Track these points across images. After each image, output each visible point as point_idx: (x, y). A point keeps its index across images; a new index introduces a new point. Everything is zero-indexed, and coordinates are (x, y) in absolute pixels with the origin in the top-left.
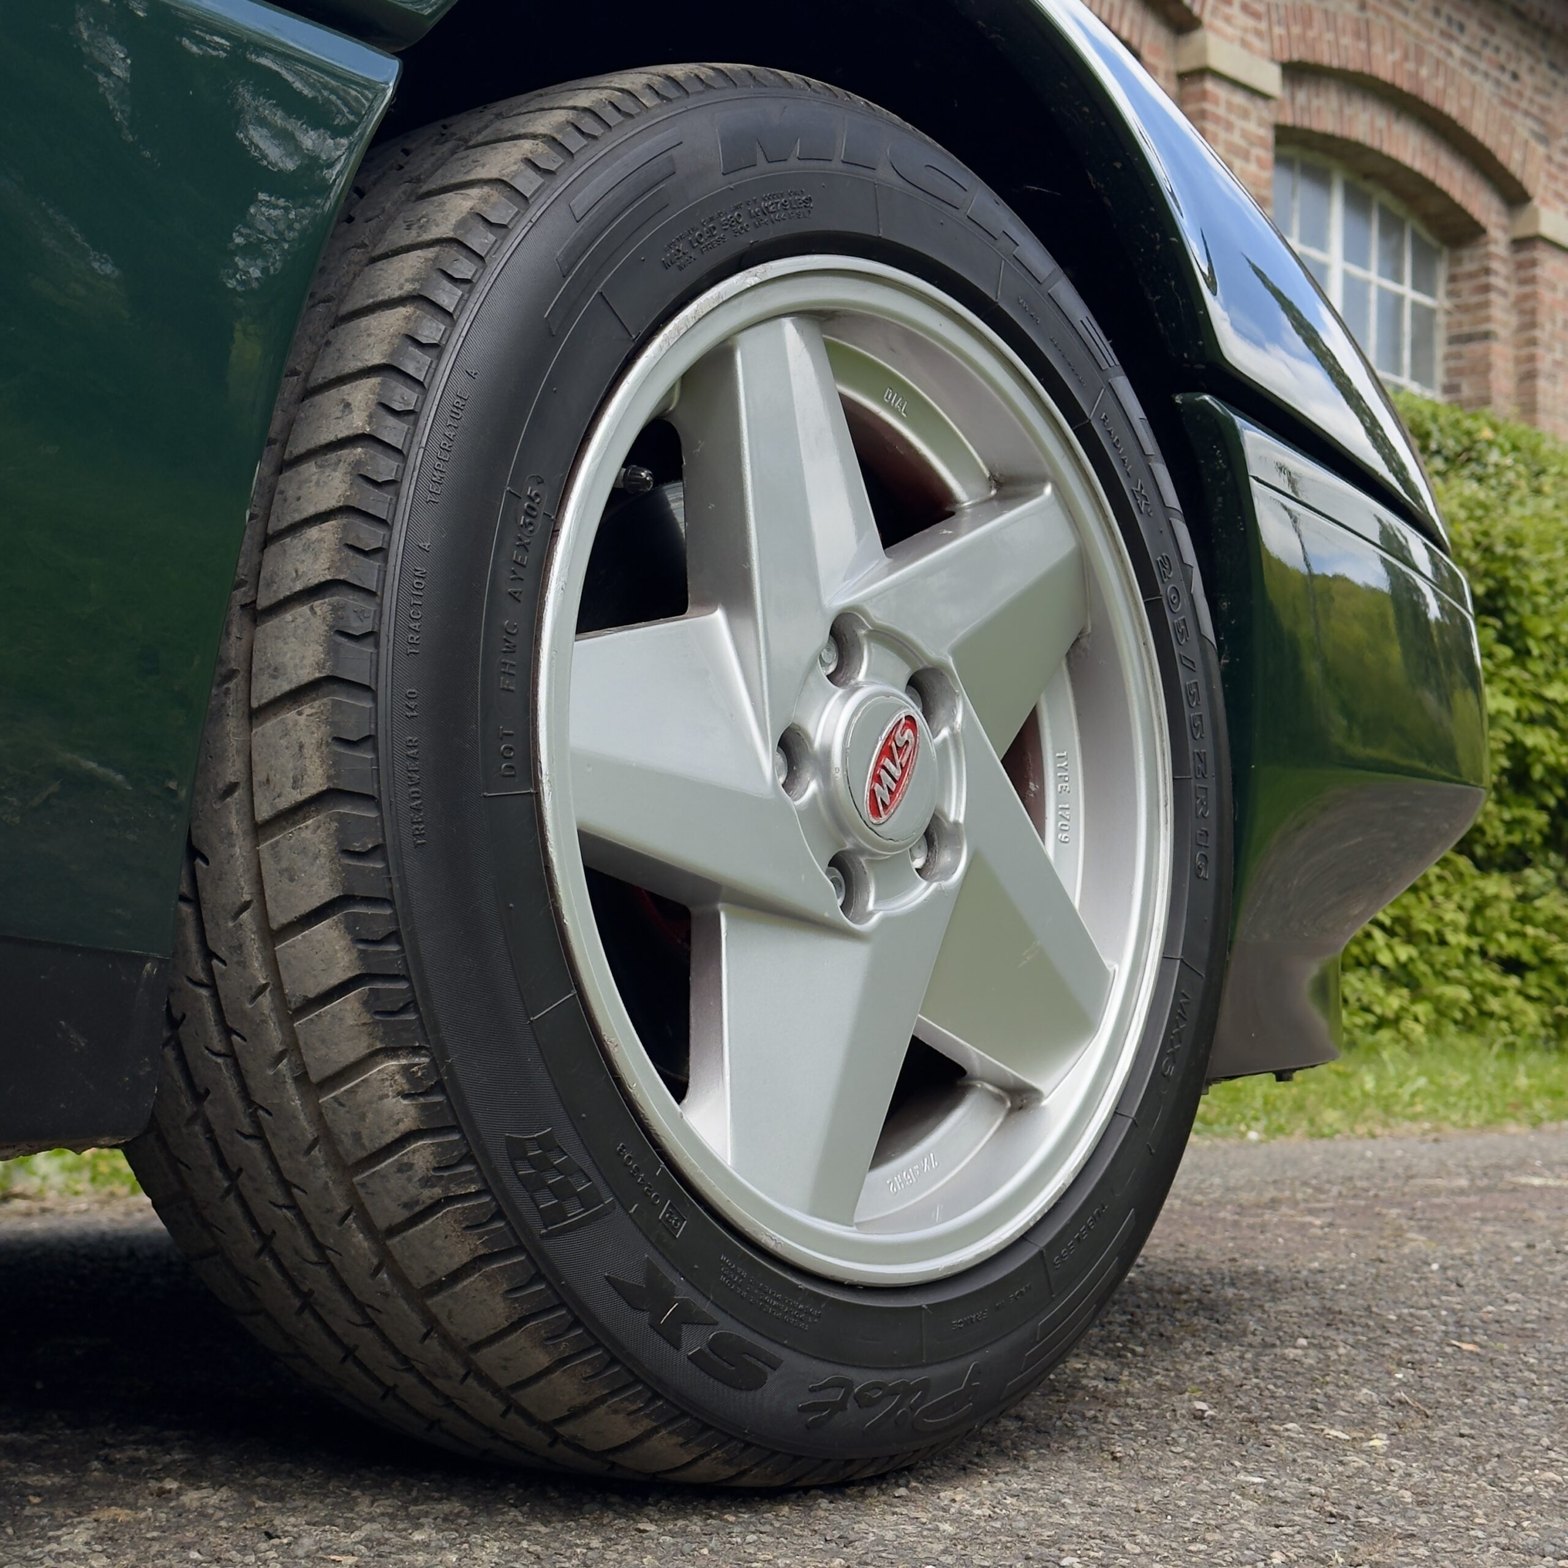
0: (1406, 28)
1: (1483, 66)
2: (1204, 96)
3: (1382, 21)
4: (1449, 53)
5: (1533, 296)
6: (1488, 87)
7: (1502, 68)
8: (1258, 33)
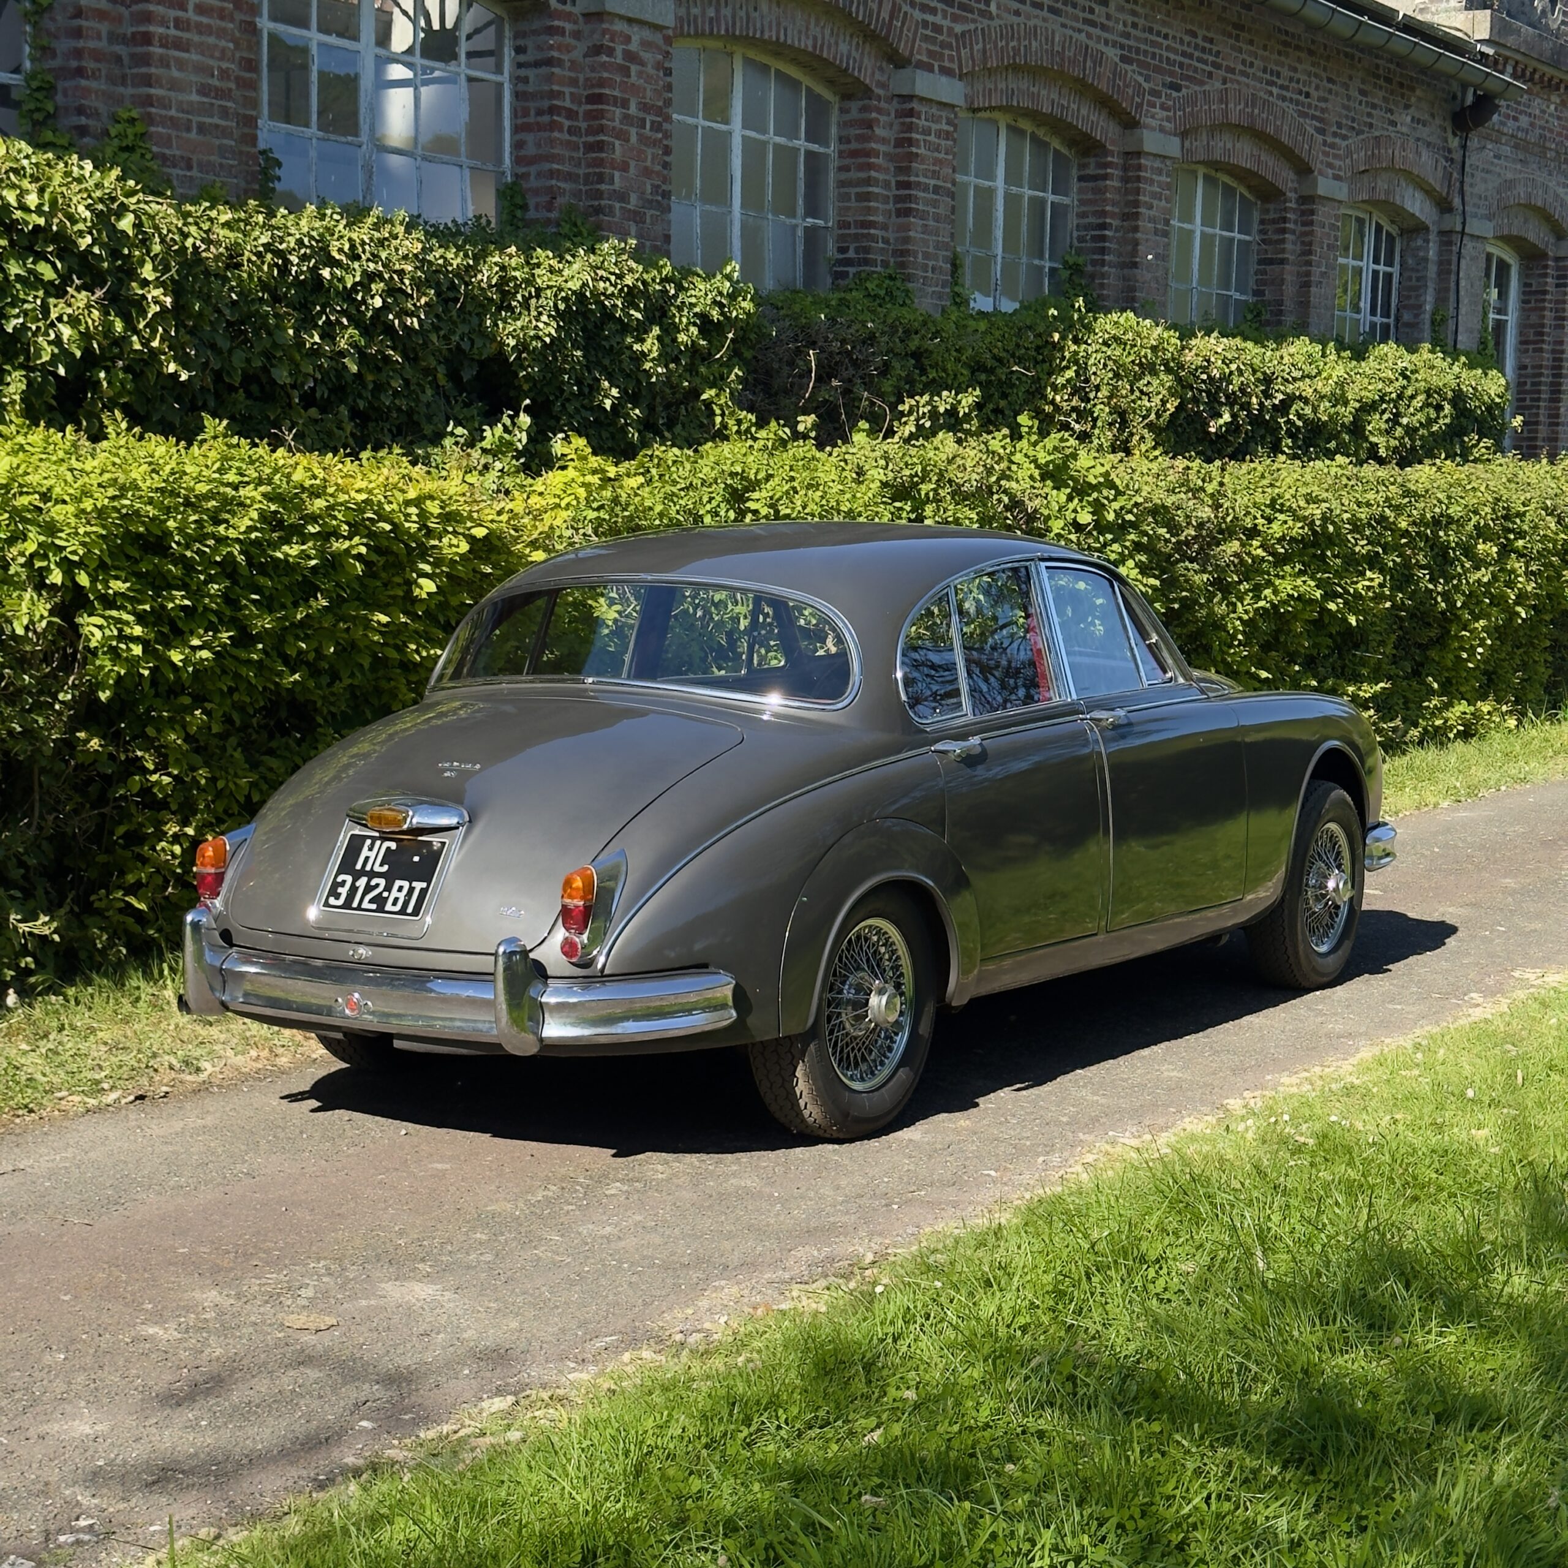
0: (1248, 86)
1: (1288, 95)
2: (1139, 167)
3: (1236, 86)
4: (1271, 94)
5: (1312, 233)
6: (1290, 109)
7: (1300, 93)
8: (1168, 119)
